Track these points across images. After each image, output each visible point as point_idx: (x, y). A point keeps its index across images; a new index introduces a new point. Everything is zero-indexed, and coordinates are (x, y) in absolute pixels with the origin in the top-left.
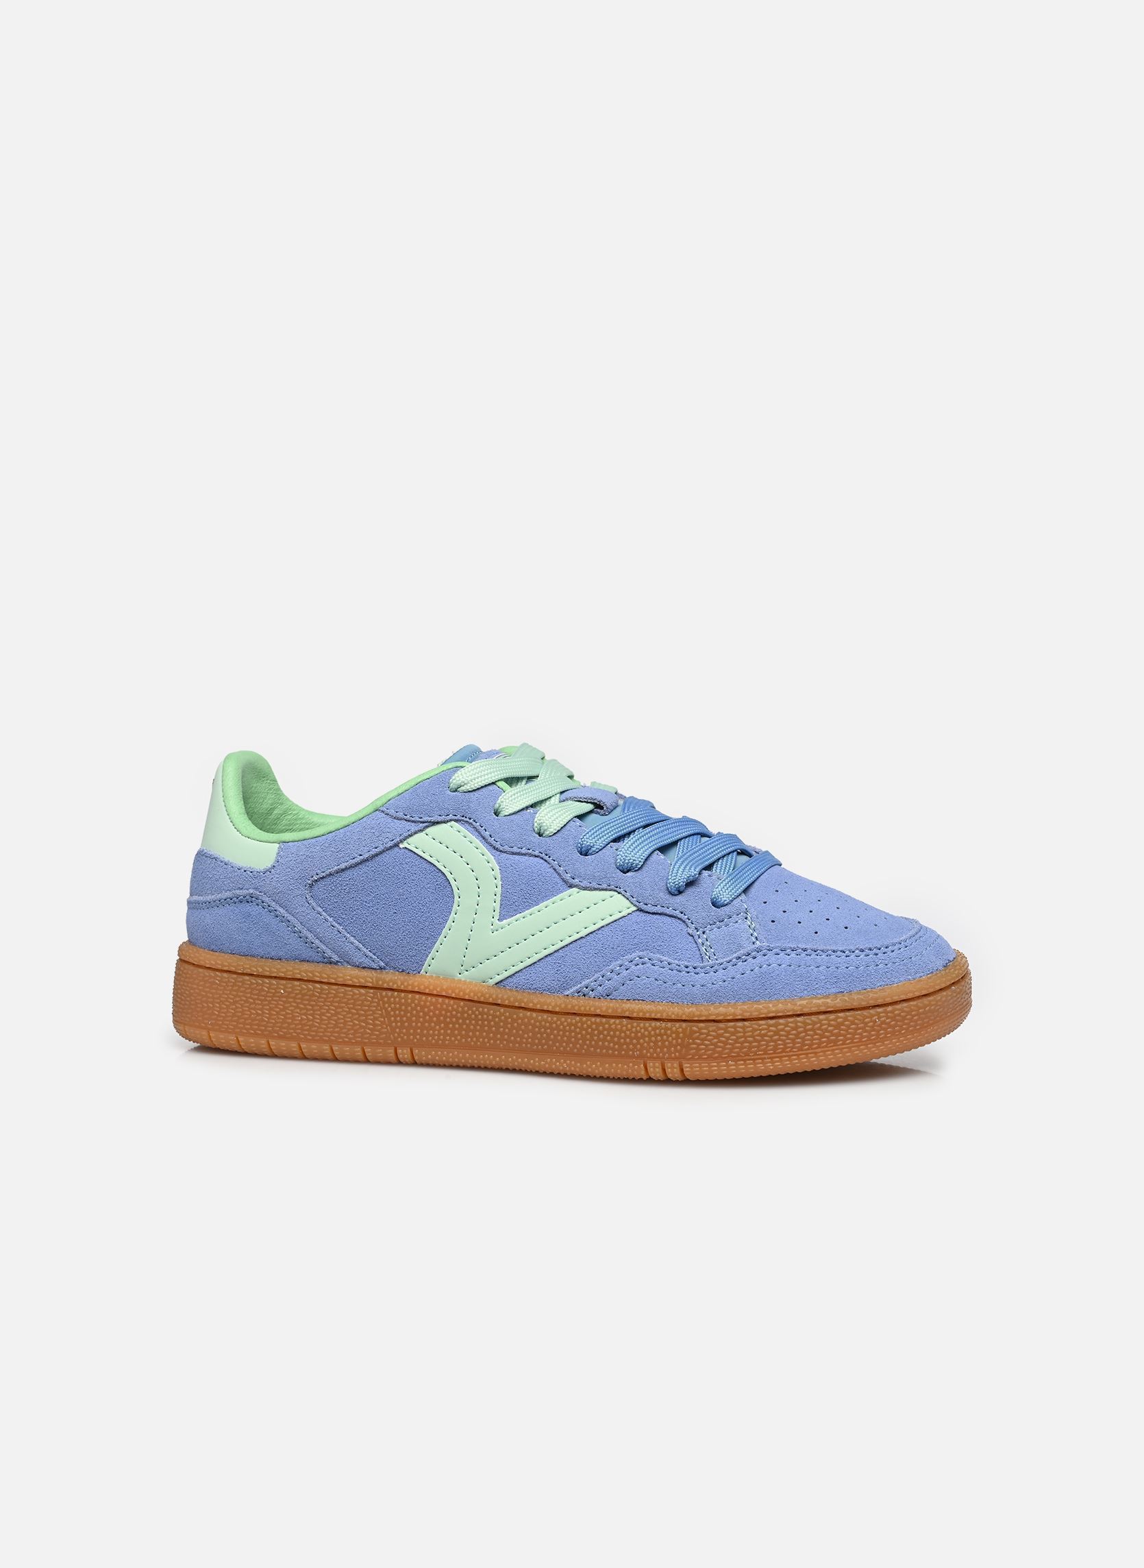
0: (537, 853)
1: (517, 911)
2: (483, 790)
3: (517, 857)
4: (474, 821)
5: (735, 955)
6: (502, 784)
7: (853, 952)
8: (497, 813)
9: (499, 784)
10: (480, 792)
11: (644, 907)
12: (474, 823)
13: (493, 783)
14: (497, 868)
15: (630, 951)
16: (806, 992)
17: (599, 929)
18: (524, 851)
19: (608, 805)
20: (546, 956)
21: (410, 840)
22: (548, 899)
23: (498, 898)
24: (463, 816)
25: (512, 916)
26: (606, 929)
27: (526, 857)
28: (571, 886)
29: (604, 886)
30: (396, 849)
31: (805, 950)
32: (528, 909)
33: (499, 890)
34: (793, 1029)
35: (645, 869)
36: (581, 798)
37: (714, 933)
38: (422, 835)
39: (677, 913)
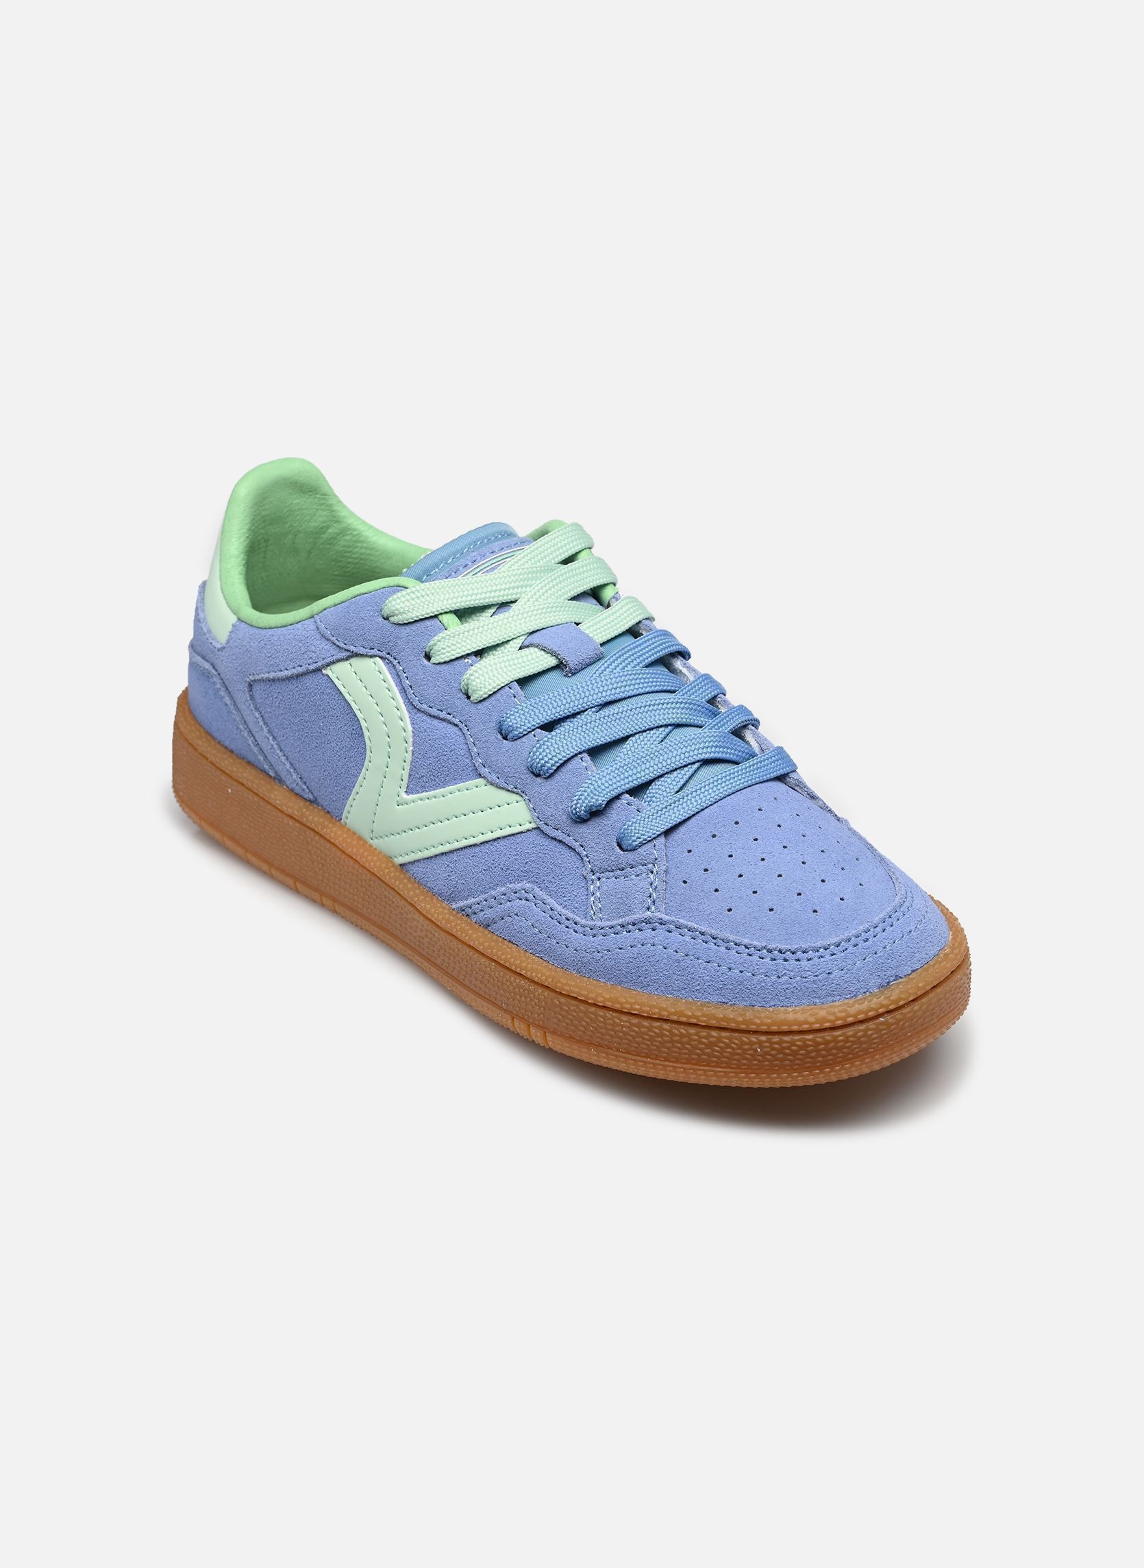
0: (456, 721)
1: (424, 789)
2: (418, 624)
3: (435, 722)
4: (399, 663)
5: (621, 921)
6: (450, 620)
7: (759, 950)
8: (428, 657)
9: (444, 618)
10: (413, 627)
11: (544, 827)
12: (398, 666)
13: (436, 616)
14: (410, 728)
15: (518, 879)
16: (683, 992)
17: (495, 840)
18: (443, 715)
19: (571, 665)
20: (442, 854)
21: (334, 667)
22: (456, 784)
23: (407, 768)
24: (389, 654)
25: (419, 793)
26: (502, 842)
27: (445, 723)
28: (480, 776)
29: (511, 787)
30: (319, 675)
31: (703, 934)
32: (434, 789)
33: (409, 757)
34: (658, 1035)
35: (558, 777)
36: (545, 647)
37: (609, 884)
38: (345, 665)
39: (576, 845)
